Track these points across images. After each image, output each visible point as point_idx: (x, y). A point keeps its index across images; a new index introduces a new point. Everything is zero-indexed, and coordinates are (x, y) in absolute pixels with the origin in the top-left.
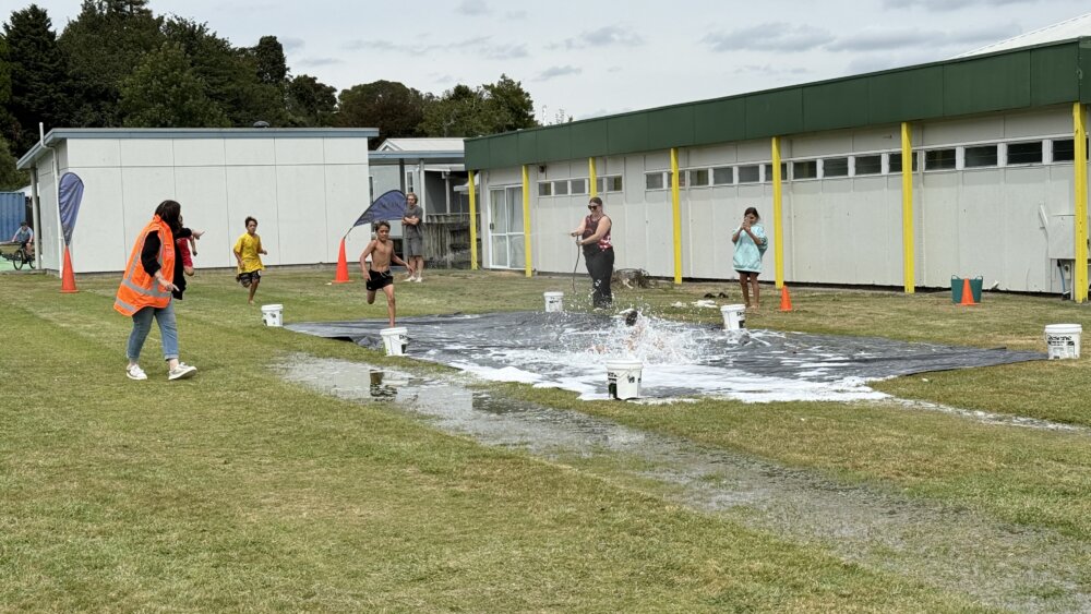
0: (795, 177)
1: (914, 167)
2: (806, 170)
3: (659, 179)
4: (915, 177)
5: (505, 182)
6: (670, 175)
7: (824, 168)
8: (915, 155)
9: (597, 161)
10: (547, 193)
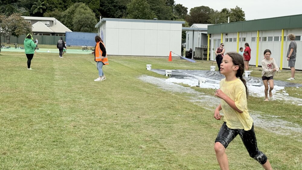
3: (254, 39)
5: (217, 37)
6: (257, 38)
9: (240, 33)
10: (228, 41)
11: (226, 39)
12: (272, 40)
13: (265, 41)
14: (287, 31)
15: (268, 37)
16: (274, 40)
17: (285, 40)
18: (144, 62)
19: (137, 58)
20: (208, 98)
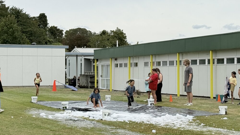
1: (214, 63)
4: (214, 66)
5: (105, 63)
8: (214, 60)
9: (131, 58)
10: (117, 66)
11: (115, 64)
12: (167, 65)
13: (159, 66)
14: (183, 54)
15: (163, 61)
16: (169, 65)
17: (180, 64)
18: (26, 94)
19: (14, 89)
20: (121, 132)
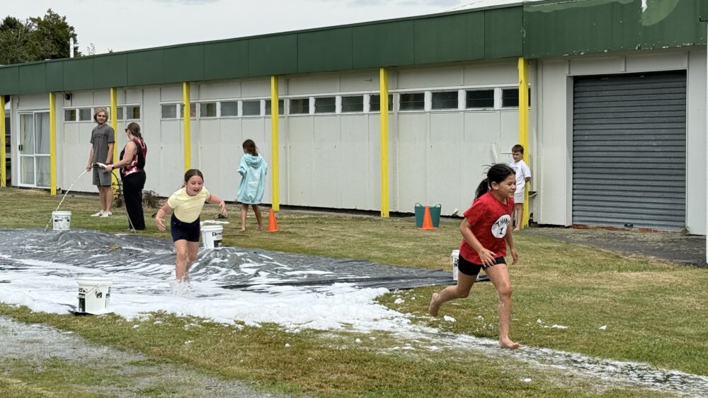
0: (291, 113)
1: (390, 107)
2: (301, 106)
3: (173, 110)
4: (391, 116)
5: (34, 107)
6: (182, 106)
7: (315, 106)
8: (391, 97)
10: (73, 118)
12: (236, 114)
15: (222, 103)
17: (281, 110)
